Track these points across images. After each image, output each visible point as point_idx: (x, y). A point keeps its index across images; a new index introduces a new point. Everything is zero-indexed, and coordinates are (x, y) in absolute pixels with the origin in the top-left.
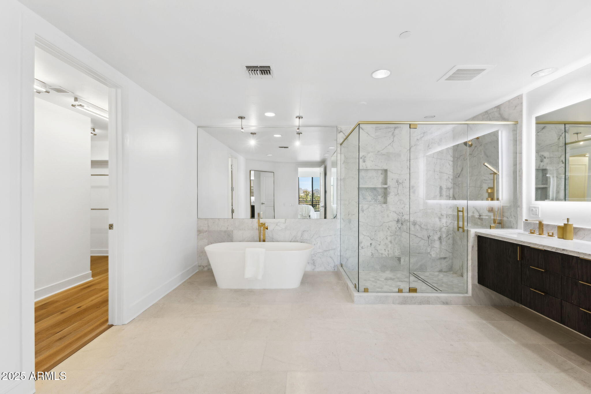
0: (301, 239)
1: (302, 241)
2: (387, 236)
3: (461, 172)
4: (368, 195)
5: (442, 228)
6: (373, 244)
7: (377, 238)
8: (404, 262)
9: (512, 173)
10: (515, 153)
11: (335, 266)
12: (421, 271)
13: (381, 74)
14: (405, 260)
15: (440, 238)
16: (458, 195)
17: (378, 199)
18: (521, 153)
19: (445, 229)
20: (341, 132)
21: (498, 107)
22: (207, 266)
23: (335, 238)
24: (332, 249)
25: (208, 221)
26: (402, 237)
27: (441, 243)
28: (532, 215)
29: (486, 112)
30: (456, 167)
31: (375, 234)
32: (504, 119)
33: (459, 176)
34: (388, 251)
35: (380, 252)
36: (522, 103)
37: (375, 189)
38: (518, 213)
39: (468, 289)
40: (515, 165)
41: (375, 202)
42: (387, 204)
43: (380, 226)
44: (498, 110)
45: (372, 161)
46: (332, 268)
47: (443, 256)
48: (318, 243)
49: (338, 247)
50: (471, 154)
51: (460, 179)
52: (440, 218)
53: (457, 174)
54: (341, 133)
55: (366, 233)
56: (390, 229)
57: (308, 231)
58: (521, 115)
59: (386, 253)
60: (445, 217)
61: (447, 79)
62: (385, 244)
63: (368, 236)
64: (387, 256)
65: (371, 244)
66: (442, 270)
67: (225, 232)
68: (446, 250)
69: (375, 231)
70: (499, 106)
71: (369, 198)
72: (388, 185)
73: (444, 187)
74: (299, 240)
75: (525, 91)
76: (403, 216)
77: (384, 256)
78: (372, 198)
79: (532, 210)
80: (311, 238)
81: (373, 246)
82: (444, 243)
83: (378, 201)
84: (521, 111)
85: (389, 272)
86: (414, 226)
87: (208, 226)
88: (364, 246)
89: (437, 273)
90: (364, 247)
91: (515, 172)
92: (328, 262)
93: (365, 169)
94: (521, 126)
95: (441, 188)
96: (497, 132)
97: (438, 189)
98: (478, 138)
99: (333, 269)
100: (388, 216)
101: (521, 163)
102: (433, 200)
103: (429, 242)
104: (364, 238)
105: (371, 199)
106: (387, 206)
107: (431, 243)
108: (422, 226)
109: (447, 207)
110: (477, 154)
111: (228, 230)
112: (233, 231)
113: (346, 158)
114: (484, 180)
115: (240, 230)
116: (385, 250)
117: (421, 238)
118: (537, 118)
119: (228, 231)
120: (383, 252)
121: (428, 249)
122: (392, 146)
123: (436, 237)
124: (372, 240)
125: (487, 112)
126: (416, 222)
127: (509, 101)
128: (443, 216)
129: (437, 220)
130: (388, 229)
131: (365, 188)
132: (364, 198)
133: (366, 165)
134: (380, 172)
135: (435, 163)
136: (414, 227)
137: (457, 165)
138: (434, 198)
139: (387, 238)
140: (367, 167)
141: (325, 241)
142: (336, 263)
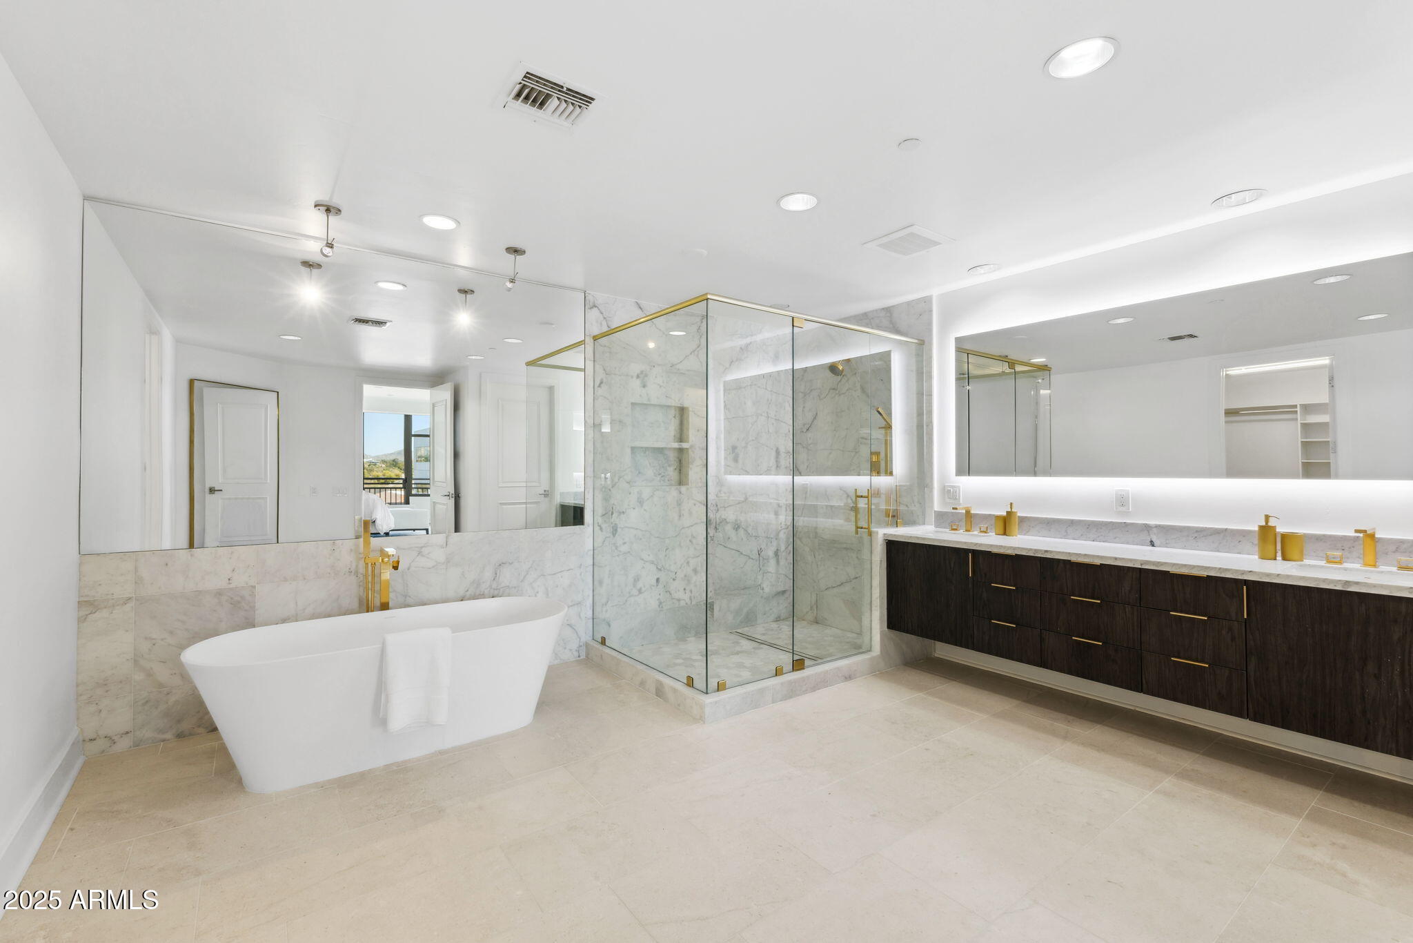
0: (494, 586)
1: (496, 592)
2: (688, 557)
3: (813, 421)
4: (648, 464)
5: (780, 531)
6: (661, 581)
7: (670, 565)
8: (720, 610)
9: (915, 428)
10: (920, 394)
11: (581, 646)
12: (747, 626)
13: (798, 203)
14: (720, 607)
15: (776, 554)
16: (807, 467)
17: (668, 475)
18: (930, 395)
19: (785, 533)
20: (596, 307)
21: (888, 310)
22: (127, 733)
23: (581, 574)
24: (574, 605)
25: (136, 561)
26: (716, 557)
27: (778, 562)
28: (948, 500)
29: (865, 314)
30: (803, 411)
31: (666, 556)
32: (898, 332)
33: (808, 430)
34: (691, 591)
35: (676, 595)
36: (931, 311)
37: (660, 451)
38: (926, 496)
39: (873, 643)
40: (920, 414)
41: (662, 482)
42: (687, 484)
43: (676, 536)
44: (888, 315)
45: (661, 386)
46: (572, 654)
47: (781, 589)
48: (538, 592)
49: (589, 596)
50: (834, 389)
51: (809, 435)
52: (776, 514)
53: (804, 425)
54: (595, 309)
55: (649, 555)
56: (694, 541)
57: (510, 564)
58: (930, 331)
59: (686, 597)
60: (784, 509)
61: (880, 246)
62: (685, 576)
63: (652, 562)
64: (689, 603)
65: (658, 580)
66: (779, 617)
67: (219, 593)
68: (786, 576)
69: (666, 550)
70: (889, 307)
71: (650, 473)
72: (690, 443)
73: (782, 450)
74: (486, 592)
75: (936, 290)
76: (718, 510)
77: (682, 603)
78: (655, 471)
79: (950, 493)
80: (522, 581)
81: (661, 586)
82: (782, 562)
83: (666, 479)
84: (930, 324)
85: (693, 639)
86: (736, 530)
87: (138, 581)
88: (644, 586)
89: (774, 625)
90: (643, 589)
91: (920, 426)
92: (563, 640)
93: (645, 402)
94: (930, 350)
95: (778, 452)
96: (888, 354)
97: (774, 453)
98: (848, 361)
99: (576, 654)
100: (690, 513)
101: (930, 412)
102: (767, 475)
103: (761, 561)
104: (643, 567)
105: (655, 473)
106: (688, 489)
107: (763, 566)
108: (750, 530)
109: (786, 490)
110: (847, 390)
111: (231, 586)
112: (254, 587)
113: (607, 374)
114: (862, 438)
115: (285, 580)
116: (685, 589)
117: (749, 556)
118: (958, 340)
119: (231, 589)
120: (681, 595)
121: (758, 577)
122: (697, 356)
123: (771, 553)
124: (660, 570)
125: (867, 316)
126: (739, 522)
127: (909, 303)
128: (781, 507)
129: (772, 516)
130: (690, 541)
131: (642, 448)
132: (639, 473)
133: (647, 395)
134: (672, 412)
135: (768, 400)
136: (737, 534)
137: (804, 407)
138: (768, 472)
139: (688, 563)
140: (649, 400)
141: (557, 586)
142: (583, 640)
